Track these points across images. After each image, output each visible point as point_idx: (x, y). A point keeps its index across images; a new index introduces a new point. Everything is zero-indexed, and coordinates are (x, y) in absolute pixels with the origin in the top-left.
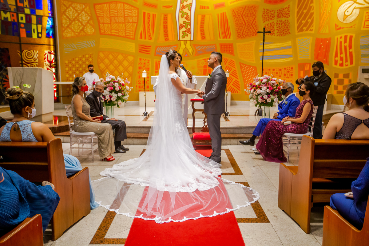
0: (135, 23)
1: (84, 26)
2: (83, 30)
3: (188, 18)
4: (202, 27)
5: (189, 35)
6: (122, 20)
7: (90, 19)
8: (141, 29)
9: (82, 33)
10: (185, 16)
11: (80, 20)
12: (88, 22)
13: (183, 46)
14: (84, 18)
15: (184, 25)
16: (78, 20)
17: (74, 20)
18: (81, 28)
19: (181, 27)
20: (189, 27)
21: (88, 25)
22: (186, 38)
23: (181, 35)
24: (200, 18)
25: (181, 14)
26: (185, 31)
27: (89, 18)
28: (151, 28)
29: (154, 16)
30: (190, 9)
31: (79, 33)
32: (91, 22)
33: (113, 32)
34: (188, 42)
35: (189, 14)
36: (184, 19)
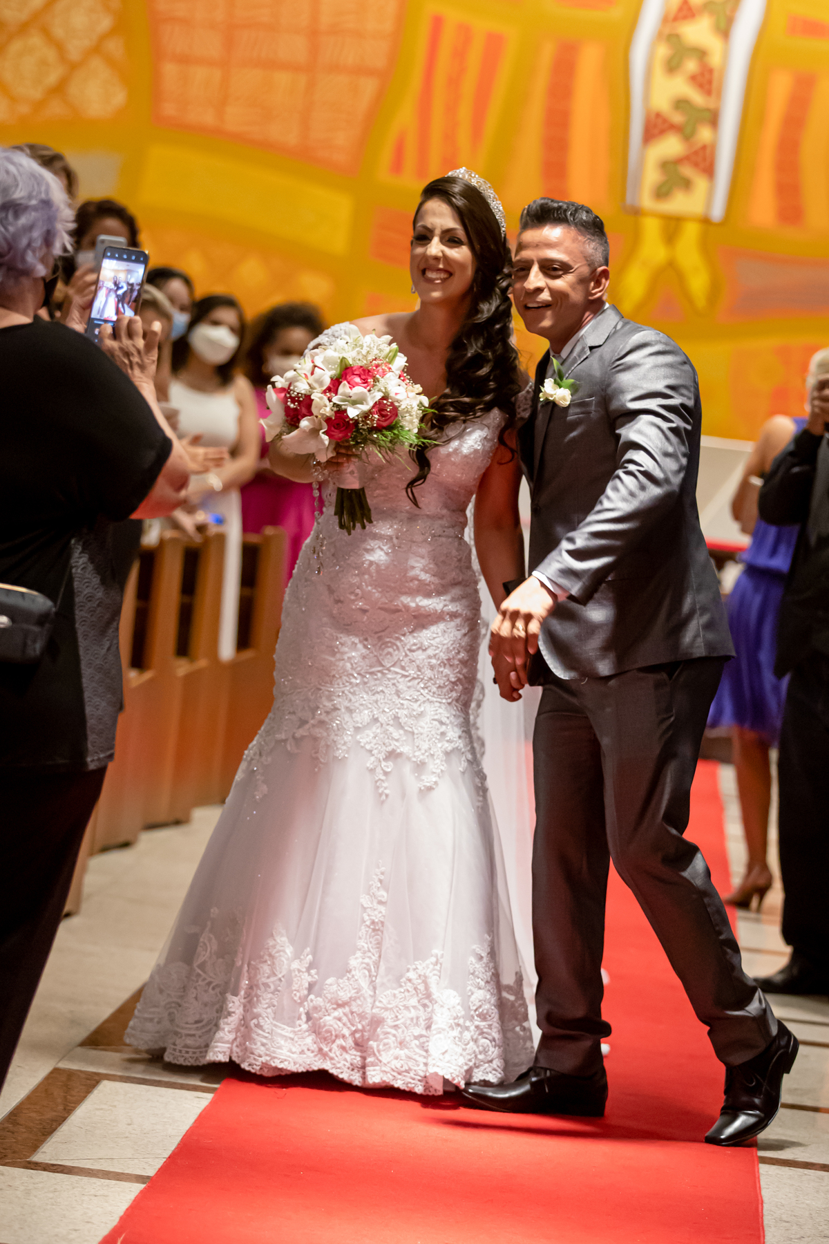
0: (370, 72)
1: (73, 67)
2: (59, 89)
3: (707, 80)
4: (789, 148)
5: (701, 183)
6: (294, 47)
7: (113, 32)
8: (404, 116)
9: (56, 108)
10: (691, 66)
11: (58, 32)
12: (96, 49)
13: (652, 249)
14: (79, 20)
15: (677, 118)
16: (46, 33)
17: (24, 29)
18: (53, 78)
19: (656, 128)
20: (705, 134)
21: (96, 63)
22: (680, 203)
23: (652, 176)
24: (780, 88)
25: (663, 51)
26: (679, 161)
27: (105, 23)
28: (465, 112)
29: (495, 43)
30: (723, 25)
31: (39, 105)
32: (114, 47)
33: (236, 118)
34: (691, 232)
35: (715, 60)
36: (680, 86)
